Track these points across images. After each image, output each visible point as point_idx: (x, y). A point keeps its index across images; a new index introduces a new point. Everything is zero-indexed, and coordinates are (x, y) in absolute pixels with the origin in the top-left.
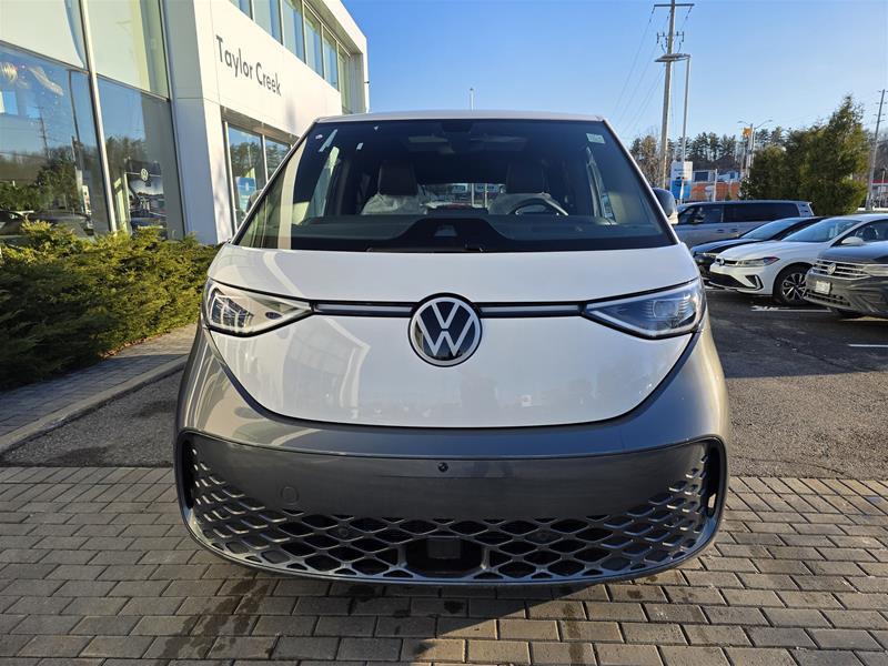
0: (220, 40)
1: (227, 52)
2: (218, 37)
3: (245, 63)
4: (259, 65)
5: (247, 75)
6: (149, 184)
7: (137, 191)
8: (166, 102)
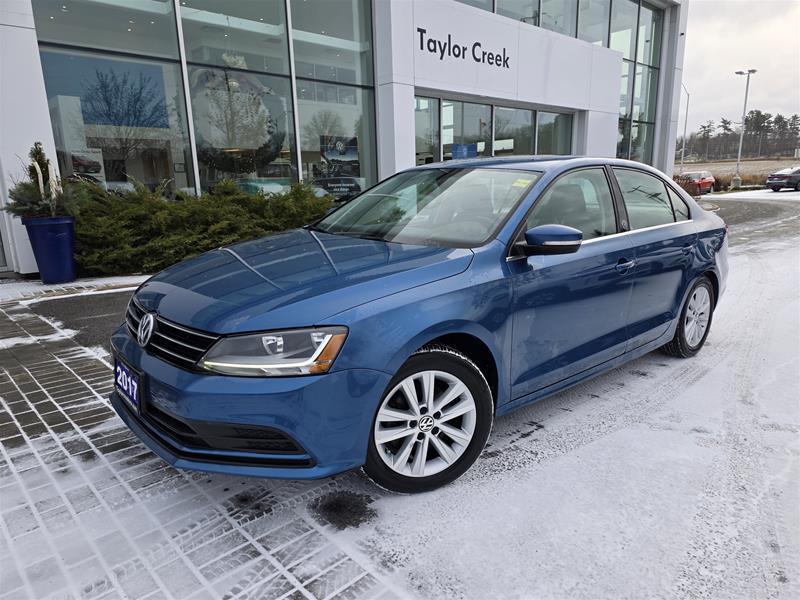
0: (422, 31)
1: (430, 41)
2: (419, 30)
3: (456, 46)
4: (478, 44)
5: (457, 56)
6: (343, 153)
7: (330, 158)
8: (370, 89)
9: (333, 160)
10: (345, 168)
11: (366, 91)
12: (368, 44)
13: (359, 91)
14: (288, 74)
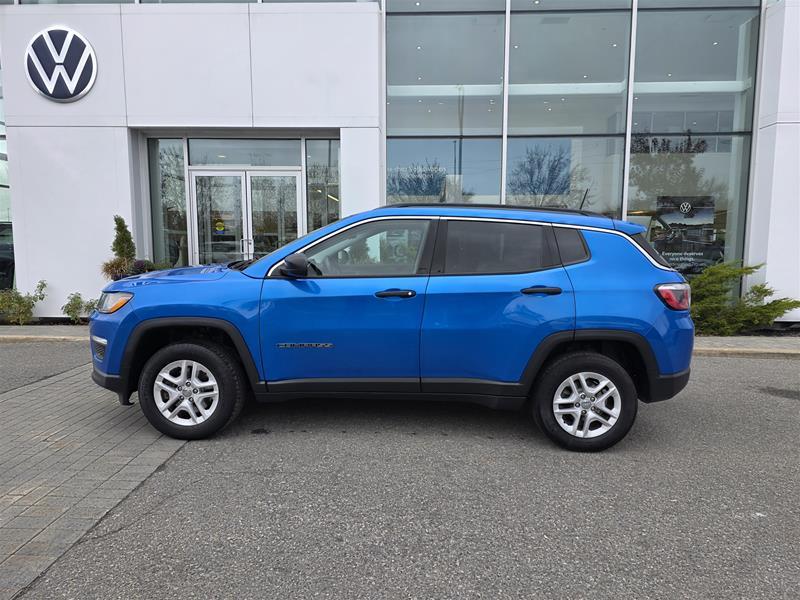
6: (690, 215)
7: (669, 222)
8: (748, 134)
9: (672, 225)
10: (692, 233)
11: (742, 138)
12: (750, 80)
13: (736, 140)
14: (623, 131)
